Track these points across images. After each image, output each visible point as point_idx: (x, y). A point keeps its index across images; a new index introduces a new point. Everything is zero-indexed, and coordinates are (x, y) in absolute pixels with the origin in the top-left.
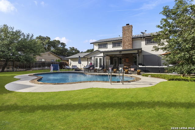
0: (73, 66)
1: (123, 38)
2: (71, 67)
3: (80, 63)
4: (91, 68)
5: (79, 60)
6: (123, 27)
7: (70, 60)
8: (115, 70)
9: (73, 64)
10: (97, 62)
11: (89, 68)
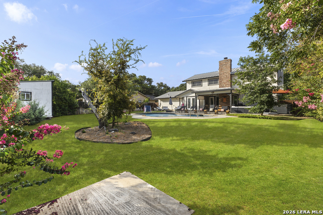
0: (163, 107)
1: (220, 74)
2: (161, 108)
3: (171, 104)
4: (182, 109)
5: (170, 100)
6: (220, 62)
7: (159, 101)
8: (205, 110)
9: (162, 105)
10: (189, 102)
11: (181, 109)
